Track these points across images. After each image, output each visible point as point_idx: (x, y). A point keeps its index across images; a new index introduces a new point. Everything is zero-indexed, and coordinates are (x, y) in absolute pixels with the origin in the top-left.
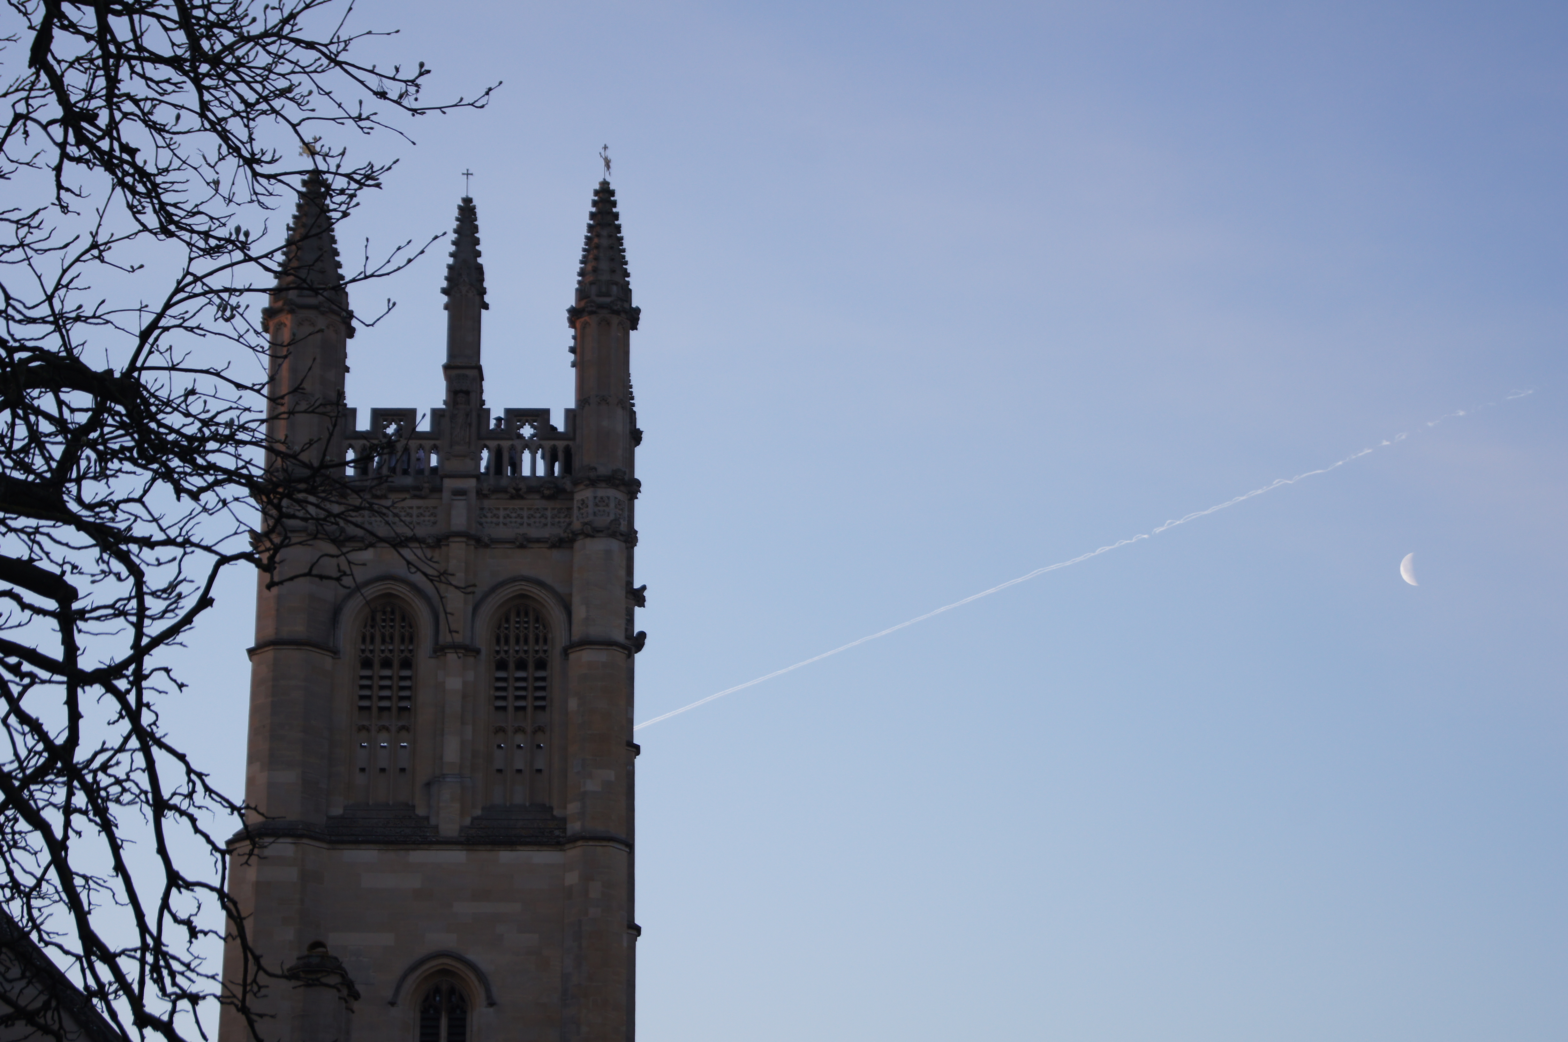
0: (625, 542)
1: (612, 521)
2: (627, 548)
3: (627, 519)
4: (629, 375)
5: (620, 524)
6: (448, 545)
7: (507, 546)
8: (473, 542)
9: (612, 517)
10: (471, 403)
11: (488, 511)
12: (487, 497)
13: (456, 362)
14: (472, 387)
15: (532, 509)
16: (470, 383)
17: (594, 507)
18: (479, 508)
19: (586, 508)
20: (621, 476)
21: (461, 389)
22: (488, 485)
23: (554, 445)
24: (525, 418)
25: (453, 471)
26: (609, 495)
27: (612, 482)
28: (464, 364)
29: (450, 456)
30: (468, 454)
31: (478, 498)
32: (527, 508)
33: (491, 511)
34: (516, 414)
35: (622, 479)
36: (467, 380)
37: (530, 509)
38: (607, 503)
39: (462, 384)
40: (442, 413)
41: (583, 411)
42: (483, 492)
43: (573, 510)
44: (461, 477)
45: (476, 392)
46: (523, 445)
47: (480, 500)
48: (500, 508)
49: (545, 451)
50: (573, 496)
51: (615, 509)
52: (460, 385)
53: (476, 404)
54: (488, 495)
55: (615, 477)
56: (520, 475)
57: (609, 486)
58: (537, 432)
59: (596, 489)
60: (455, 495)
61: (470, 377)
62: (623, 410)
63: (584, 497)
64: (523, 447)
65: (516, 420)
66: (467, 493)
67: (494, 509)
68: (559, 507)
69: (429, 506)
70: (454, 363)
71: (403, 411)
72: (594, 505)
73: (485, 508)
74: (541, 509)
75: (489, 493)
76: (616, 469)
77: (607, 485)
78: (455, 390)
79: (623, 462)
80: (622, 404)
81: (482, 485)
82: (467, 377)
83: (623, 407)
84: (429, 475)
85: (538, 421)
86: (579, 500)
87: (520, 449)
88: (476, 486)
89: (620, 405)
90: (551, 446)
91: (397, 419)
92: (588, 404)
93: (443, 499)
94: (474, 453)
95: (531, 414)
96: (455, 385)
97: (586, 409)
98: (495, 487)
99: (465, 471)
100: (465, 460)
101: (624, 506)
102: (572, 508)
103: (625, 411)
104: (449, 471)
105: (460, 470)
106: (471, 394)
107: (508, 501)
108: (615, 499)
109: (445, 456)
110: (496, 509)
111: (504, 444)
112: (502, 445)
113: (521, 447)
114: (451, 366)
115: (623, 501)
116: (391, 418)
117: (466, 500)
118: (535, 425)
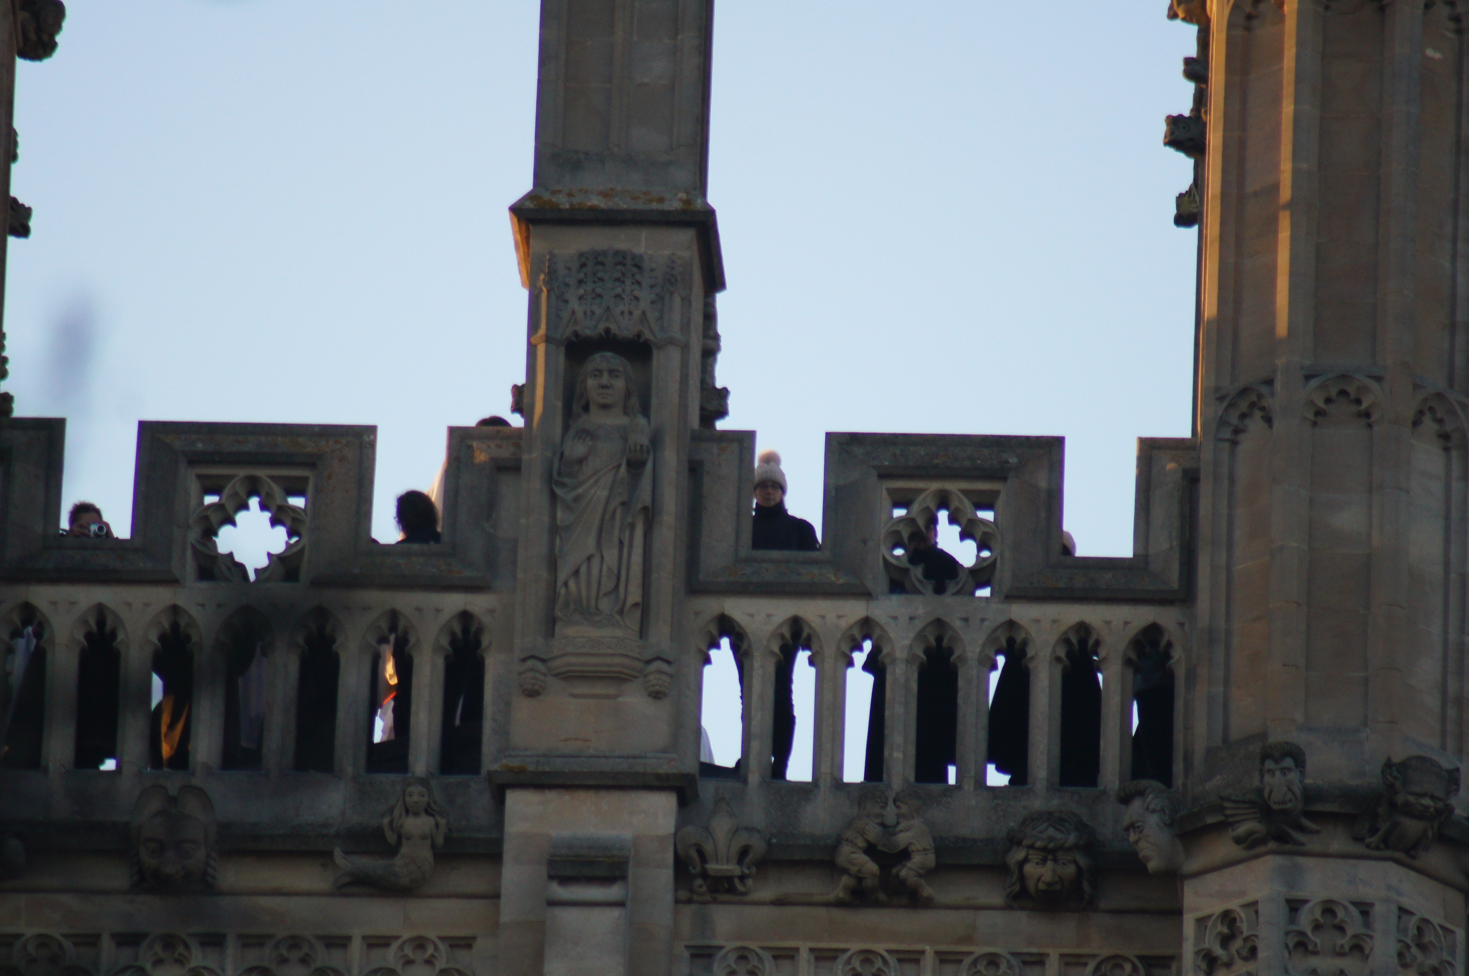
10: (654, 402)
11: (733, 965)
12: (732, 890)
13: (581, 191)
14: (660, 318)
15: (960, 962)
16: (652, 302)
17: (1286, 954)
18: (687, 947)
19: (1246, 959)
20: (1433, 797)
21: (607, 331)
22: (736, 831)
23: (1083, 629)
24: (935, 486)
25: (558, 756)
26: (1366, 893)
27: (1384, 827)
28: (623, 204)
29: (542, 677)
30: (638, 665)
31: (683, 894)
32: (937, 953)
33: (749, 967)
34: (887, 463)
35: (1438, 812)
36: (639, 283)
37: (949, 957)
38: (1355, 936)
39: (608, 307)
40: (505, 452)
41: (1232, 454)
42: (713, 867)
43: (1174, 967)
44: (597, 788)
45: (685, 348)
46: (919, 625)
47: (694, 907)
48: (797, 949)
49: (1032, 658)
50: (1177, 896)
51: (1400, 969)
52: (598, 311)
53: (683, 406)
54: (737, 882)
55: (1400, 799)
56: (905, 780)
57: (1368, 846)
58: (995, 561)
59: (1300, 860)
60: (565, 880)
61: (652, 270)
62: (1447, 449)
63: (1233, 904)
64: (920, 636)
65: (885, 494)
66: (631, 871)
67: (766, 956)
68: (1106, 952)
69: (432, 935)
70: (570, 195)
71: (301, 440)
72: (1287, 946)
73: (721, 948)
74: (1008, 961)
75: (742, 872)
76: (1410, 759)
77: (1358, 839)
78: (576, 334)
79: (1444, 720)
80: (1440, 421)
81: (707, 829)
82: (635, 270)
83: (1444, 437)
84: (431, 773)
85: (1000, 503)
86: (1209, 917)
87: (907, 642)
88: (676, 834)
89: (1428, 424)
90: (1066, 632)
91: (272, 478)
92: (1258, 414)
93: (503, 900)
94: (668, 662)
95: (967, 463)
96: (573, 312)
97: (1247, 444)
98: (774, 841)
99: (619, 757)
100: (620, 699)
101: (1446, 957)
102: (1172, 958)
103: (1454, 453)
104: (539, 756)
105: (592, 752)
106: (658, 358)
107: (838, 914)
108: (1400, 917)
109: (520, 674)
110: (775, 957)
111: (823, 617)
112: (813, 624)
113: (912, 635)
114: (556, 208)
115: (1442, 927)
116: (242, 472)
117: (620, 904)
118: (984, 522)
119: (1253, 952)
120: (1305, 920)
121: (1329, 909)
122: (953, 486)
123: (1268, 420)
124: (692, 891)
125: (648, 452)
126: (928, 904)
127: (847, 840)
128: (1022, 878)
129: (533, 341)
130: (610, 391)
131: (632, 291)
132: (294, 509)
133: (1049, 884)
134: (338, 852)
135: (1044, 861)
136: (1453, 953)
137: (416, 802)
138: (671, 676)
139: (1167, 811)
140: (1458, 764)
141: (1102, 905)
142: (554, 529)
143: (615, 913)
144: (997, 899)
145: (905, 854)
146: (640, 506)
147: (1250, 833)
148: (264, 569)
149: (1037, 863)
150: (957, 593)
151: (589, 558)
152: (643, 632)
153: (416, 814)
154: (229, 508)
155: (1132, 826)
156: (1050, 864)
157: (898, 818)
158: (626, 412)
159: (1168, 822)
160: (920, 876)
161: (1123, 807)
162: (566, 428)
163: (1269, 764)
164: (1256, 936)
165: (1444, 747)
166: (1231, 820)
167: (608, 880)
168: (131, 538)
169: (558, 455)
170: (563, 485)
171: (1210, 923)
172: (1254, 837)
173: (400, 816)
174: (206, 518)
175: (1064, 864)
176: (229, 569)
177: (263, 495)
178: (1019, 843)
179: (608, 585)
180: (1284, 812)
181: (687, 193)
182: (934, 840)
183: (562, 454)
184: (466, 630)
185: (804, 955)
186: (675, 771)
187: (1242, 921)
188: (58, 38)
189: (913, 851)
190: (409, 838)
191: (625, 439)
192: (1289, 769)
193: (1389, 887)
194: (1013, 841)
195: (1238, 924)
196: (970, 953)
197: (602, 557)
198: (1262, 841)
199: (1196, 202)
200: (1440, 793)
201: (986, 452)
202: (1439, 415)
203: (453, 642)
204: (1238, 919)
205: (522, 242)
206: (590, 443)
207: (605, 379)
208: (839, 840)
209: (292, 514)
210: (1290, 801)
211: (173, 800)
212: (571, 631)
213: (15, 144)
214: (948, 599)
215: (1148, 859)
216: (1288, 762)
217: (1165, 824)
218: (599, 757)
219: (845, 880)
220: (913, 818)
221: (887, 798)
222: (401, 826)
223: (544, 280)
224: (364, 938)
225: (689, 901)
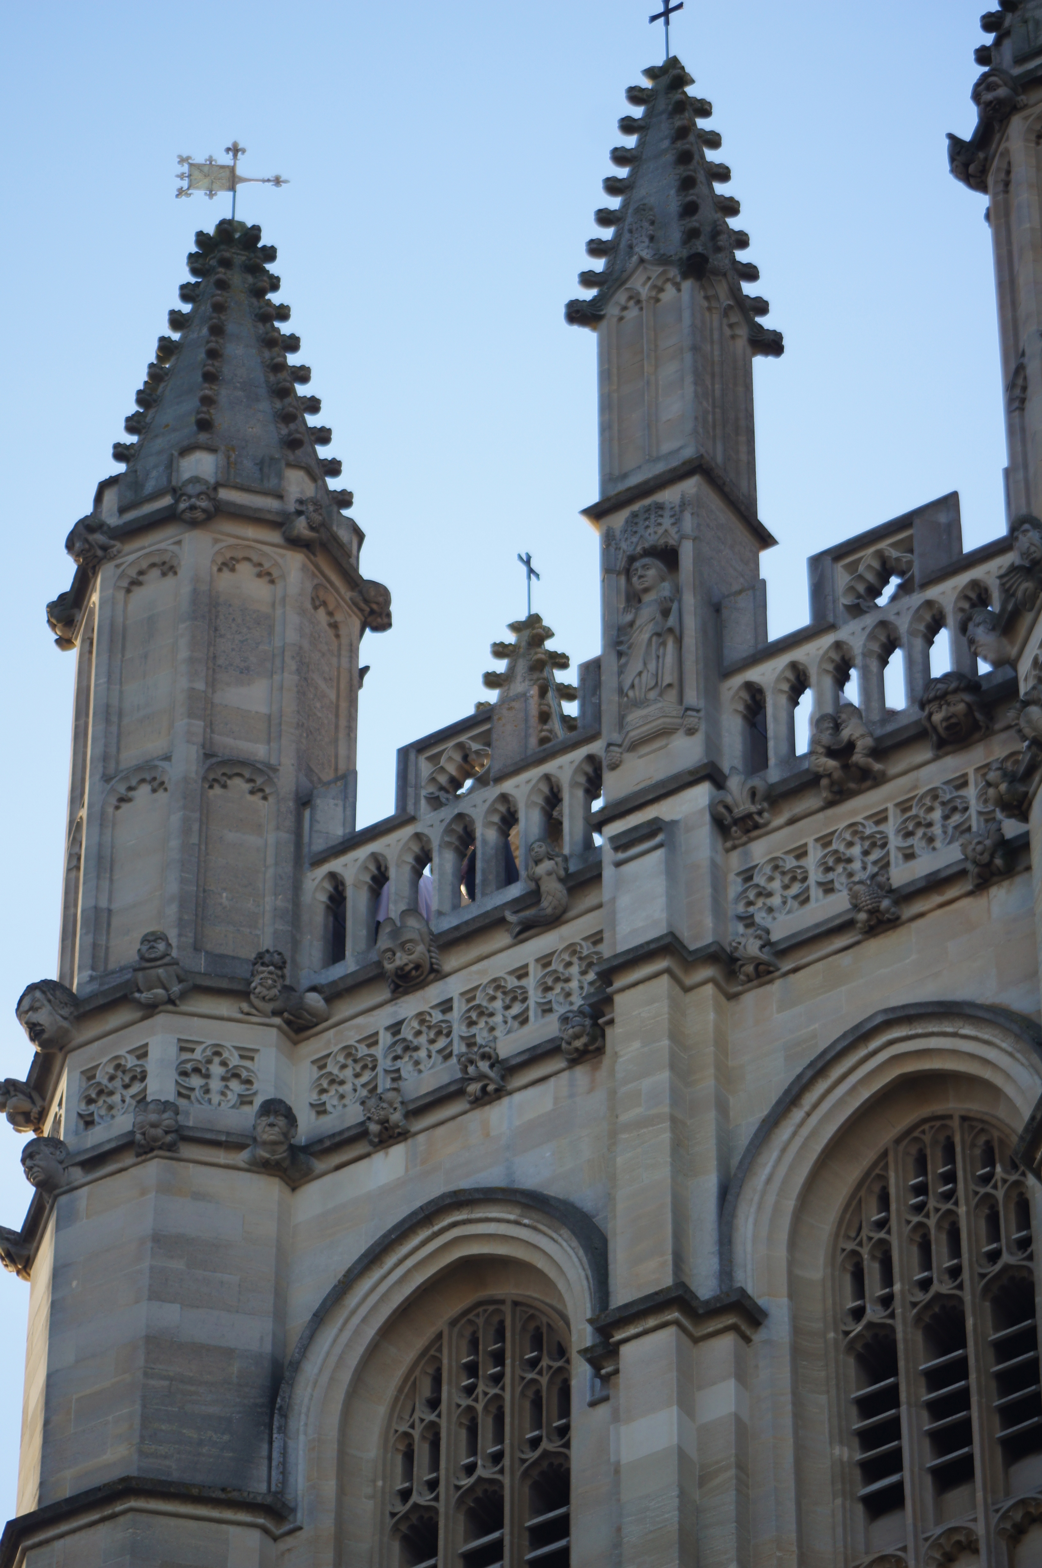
7: (837, 944)
8: (705, 973)
11: (770, 874)
14: (677, 530)
15: (912, 804)
16: (673, 524)
18: (737, 874)
22: (744, 782)
24: (871, 550)
29: (618, 755)
30: (677, 720)
31: (729, 844)
32: (896, 805)
33: (780, 870)
36: (661, 516)
37: (905, 806)
42: (737, 813)
44: (657, 799)
47: (738, 849)
48: (806, 844)
54: (756, 817)
60: (624, 848)
61: (670, 505)
65: (841, 569)
66: (683, 836)
67: (789, 858)
69: (577, 940)
73: (757, 865)
74: (943, 790)
75: (757, 809)
81: (730, 794)
82: (659, 510)
88: (710, 803)
90: (963, 587)
96: (624, 550)
100: (669, 746)
106: (680, 552)
109: (606, 759)
110: (797, 858)
111: (808, 654)
112: (802, 661)
113: (864, 638)
114: (615, 501)
117: (662, 845)
122: (883, 545)
131: (656, 521)
138: (700, 718)
143: (659, 853)
144: (928, 756)
167: (652, 835)
185: (811, 845)
196: (916, 795)
224: (536, 962)
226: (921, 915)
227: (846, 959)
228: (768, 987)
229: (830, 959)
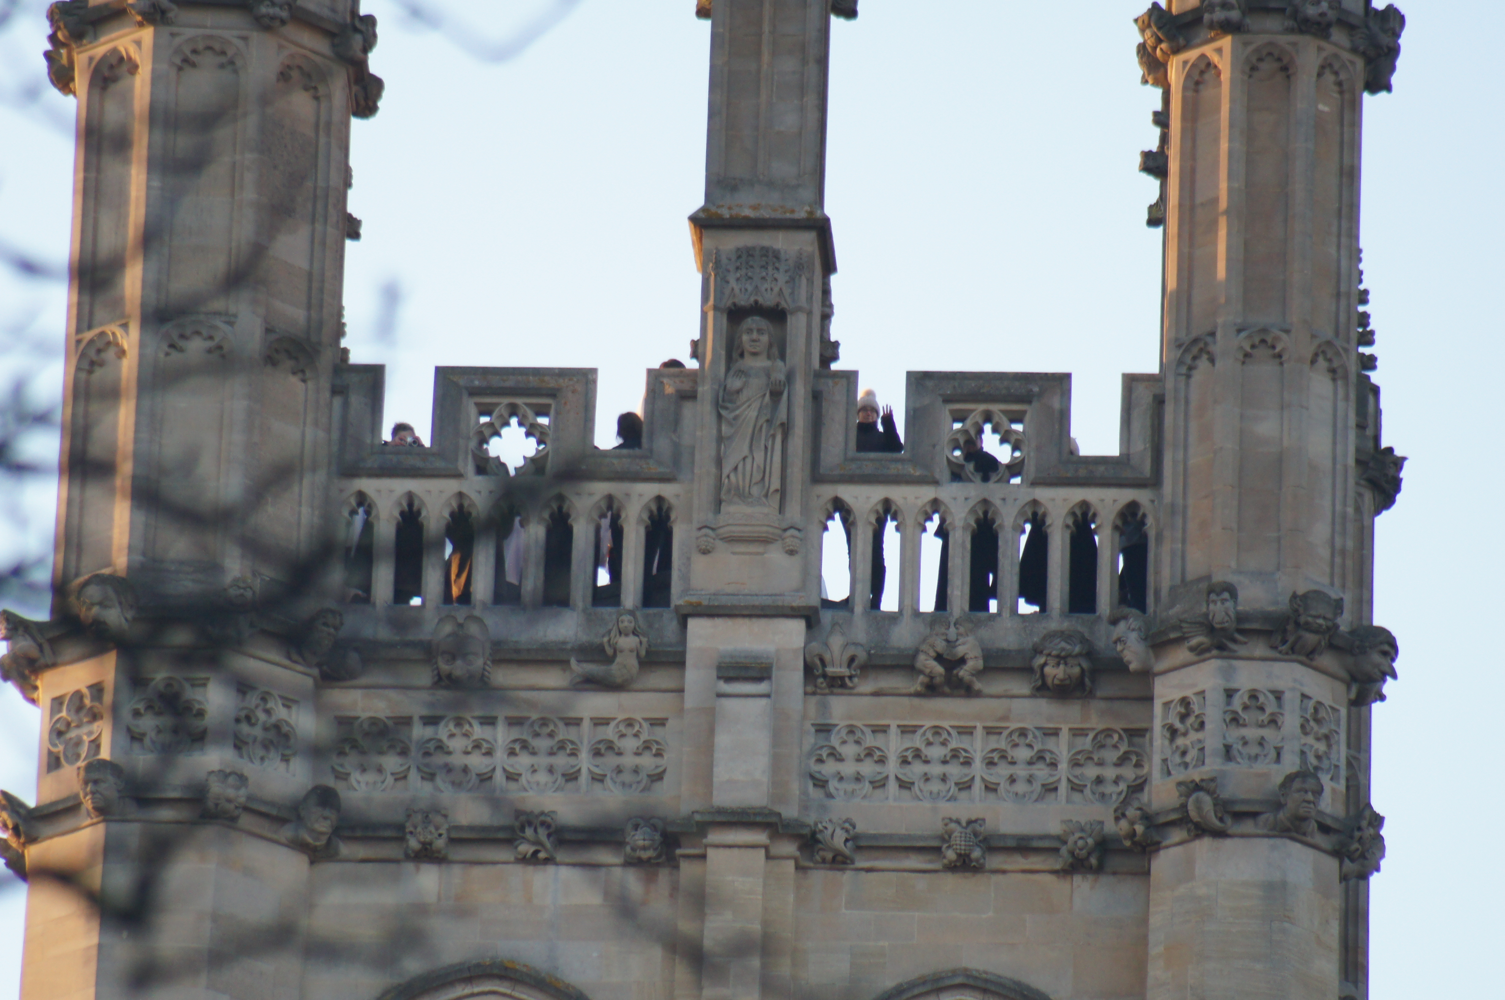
0: (1338, 853)
1: (1290, 779)
2: (1344, 878)
3: (1343, 773)
4: (1356, 254)
5: (1319, 791)
6: (703, 857)
7: (914, 862)
8: (789, 848)
9: (1290, 764)
10: (788, 351)
11: (845, 738)
12: (843, 686)
13: (737, 205)
14: (792, 293)
15: (1001, 733)
16: (787, 282)
17: (1225, 727)
18: (813, 725)
19: (1197, 730)
20: (1325, 618)
21: (756, 302)
22: (846, 646)
23: (1085, 505)
24: (982, 407)
25: (724, 595)
26: (1279, 685)
27: (1291, 639)
28: (766, 214)
29: (712, 541)
30: (779, 532)
31: (810, 689)
32: (984, 728)
33: (856, 738)
34: (949, 392)
35: (1329, 629)
36: (777, 269)
37: (993, 730)
38: (1272, 714)
39: (757, 286)
40: (686, 386)
41: (1187, 385)
42: (830, 670)
43: (1148, 736)
44: (750, 616)
45: (810, 313)
46: (971, 503)
47: (818, 697)
48: (889, 726)
49: (1049, 526)
50: (1150, 687)
51: (1302, 736)
52: (750, 288)
53: (808, 354)
54: (847, 680)
55: (1302, 619)
56: (963, 610)
57: (1280, 652)
58: (1023, 460)
59: (1235, 663)
60: (728, 680)
61: (786, 260)
62: (1334, 380)
63: (1189, 693)
64: (973, 511)
65: (947, 413)
66: (774, 673)
67: (867, 731)
68: (1101, 726)
69: (638, 716)
70: (730, 208)
71: (546, 378)
72: (1225, 720)
73: (836, 725)
74: (1033, 733)
75: (850, 673)
76: (1308, 592)
77: (1274, 648)
78: (734, 304)
79: (1332, 565)
80: (1330, 360)
81: (826, 644)
82: (775, 260)
83: (1333, 371)
84: (637, 607)
85: (1027, 418)
86: (1172, 701)
87: (963, 515)
88: (805, 648)
89: (1322, 363)
90: (1073, 507)
91: (527, 404)
92: (1205, 357)
93: (687, 694)
94: (799, 530)
95: (1004, 392)
96: (733, 289)
97: (1197, 376)
98: (872, 652)
99: (765, 595)
100: (766, 555)
101: (1333, 727)
102: (1146, 730)
103: (1340, 383)
104: (710, 594)
105: (746, 591)
106: (791, 320)
107: (916, 701)
108: (1302, 701)
109: (697, 538)
110: (873, 732)
111: (905, 498)
112: (898, 503)
113: (967, 510)
114: (720, 217)
115: (1332, 708)
116: (506, 401)
117: (767, 696)
118: (1016, 432)
119: (1202, 725)
120: (1237, 703)
121: (1253, 695)
122: (995, 408)
123: (1212, 360)
124: (816, 686)
125: (784, 385)
126: (978, 694)
127: (922, 651)
128: (1043, 676)
129: (705, 308)
130: (758, 344)
131: (773, 275)
132: (541, 426)
133: (1061, 680)
134: (573, 661)
135: (1058, 664)
136: (1339, 725)
137: (626, 627)
138: (801, 540)
139: (1143, 629)
140: (1342, 595)
141: (1099, 694)
142: (720, 439)
143: (764, 701)
144: (1026, 690)
145: (962, 661)
146: (778, 422)
147: (1200, 644)
148: (521, 468)
149: (1053, 666)
150: (998, 481)
151: (744, 459)
152: (781, 510)
153: (627, 635)
154: (497, 425)
155: (1119, 640)
156: (1062, 667)
157: (957, 636)
158: (769, 357)
159: (1144, 637)
160: (973, 675)
161: (1112, 627)
162: (728, 369)
163: (1213, 596)
164: (1204, 714)
165: (1332, 584)
166: (1186, 635)
167: (759, 679)
168: (431, 446)
169: (722, 388)
170: (726, 408)
171: (1173, 705)
172: (1203, 646)
173: (616, 636)
174: (480, 433)
175: (1072, 666)
176: (497, 466)
177: (520, 416)
178: (1041, 652)
179: (757, 477)
180: (1223, 629)
181: (810, 206)
182: (983, 650)
183: (725, 387)
184: (660, 509)
185: (894, 730)
186: (804, 604)
187: (1194, 703)
188: (380, 104)
189: (968, 659)
190: (621, 651)
191: (768, 376)
192: (1226, 600)
193: (1295, 680)
194: (1037, 651)
195: (1192, 706)
196: (1007, 728)
197: (753, 458)
198: (1208, 650)
199: (1161, 210)
200: (1329, 615)
201: (1017, 384)
202: (1329, 356)
203: (651, 517)
204: (1192, 702)
205: (697, 240)
206: (744, 379)
207: (755, 335)
208: (917, 652)
209: (540, 429)
210: (1227, 622)
211: (461, 626)
212: (732, 509)
213: (351, 176)
214: (991, 485)
215: (1130, 663)
216: (1226, 595)
217: (1141, 639)
218: (751, 595)
219: (921, 678)
220: (967, 635)
221: (949, 623)
222: (616, 643)
223: (712, 267)
224: (591, 719)
225: (814, 694)
226: (1004, 872)
227: (921, 883)
228: (838, 874)
229: (905, 874)
